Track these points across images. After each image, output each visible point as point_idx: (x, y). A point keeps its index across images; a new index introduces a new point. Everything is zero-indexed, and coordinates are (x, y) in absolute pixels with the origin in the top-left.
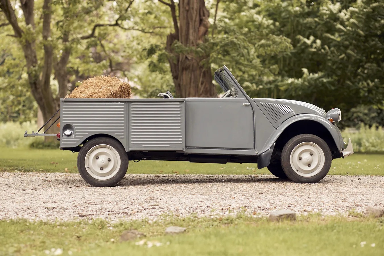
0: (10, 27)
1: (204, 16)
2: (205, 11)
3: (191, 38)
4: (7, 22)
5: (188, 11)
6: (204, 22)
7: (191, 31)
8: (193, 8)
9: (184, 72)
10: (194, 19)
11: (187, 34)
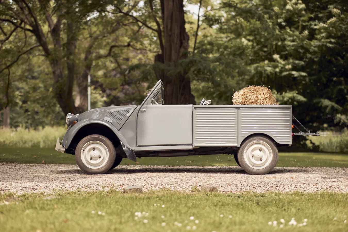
0: (41, 48)
1: (184, 39)
2: (185, 36)
3: (173, 57)
4: (38, 44)
5: (170, 36)
6: (183, 45)
7: (173, 52)
8: (174, 33)
9: (168, 85)
10: (175, 42)
11: (170, 55)
